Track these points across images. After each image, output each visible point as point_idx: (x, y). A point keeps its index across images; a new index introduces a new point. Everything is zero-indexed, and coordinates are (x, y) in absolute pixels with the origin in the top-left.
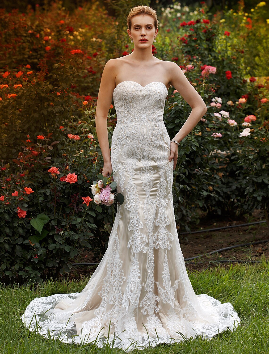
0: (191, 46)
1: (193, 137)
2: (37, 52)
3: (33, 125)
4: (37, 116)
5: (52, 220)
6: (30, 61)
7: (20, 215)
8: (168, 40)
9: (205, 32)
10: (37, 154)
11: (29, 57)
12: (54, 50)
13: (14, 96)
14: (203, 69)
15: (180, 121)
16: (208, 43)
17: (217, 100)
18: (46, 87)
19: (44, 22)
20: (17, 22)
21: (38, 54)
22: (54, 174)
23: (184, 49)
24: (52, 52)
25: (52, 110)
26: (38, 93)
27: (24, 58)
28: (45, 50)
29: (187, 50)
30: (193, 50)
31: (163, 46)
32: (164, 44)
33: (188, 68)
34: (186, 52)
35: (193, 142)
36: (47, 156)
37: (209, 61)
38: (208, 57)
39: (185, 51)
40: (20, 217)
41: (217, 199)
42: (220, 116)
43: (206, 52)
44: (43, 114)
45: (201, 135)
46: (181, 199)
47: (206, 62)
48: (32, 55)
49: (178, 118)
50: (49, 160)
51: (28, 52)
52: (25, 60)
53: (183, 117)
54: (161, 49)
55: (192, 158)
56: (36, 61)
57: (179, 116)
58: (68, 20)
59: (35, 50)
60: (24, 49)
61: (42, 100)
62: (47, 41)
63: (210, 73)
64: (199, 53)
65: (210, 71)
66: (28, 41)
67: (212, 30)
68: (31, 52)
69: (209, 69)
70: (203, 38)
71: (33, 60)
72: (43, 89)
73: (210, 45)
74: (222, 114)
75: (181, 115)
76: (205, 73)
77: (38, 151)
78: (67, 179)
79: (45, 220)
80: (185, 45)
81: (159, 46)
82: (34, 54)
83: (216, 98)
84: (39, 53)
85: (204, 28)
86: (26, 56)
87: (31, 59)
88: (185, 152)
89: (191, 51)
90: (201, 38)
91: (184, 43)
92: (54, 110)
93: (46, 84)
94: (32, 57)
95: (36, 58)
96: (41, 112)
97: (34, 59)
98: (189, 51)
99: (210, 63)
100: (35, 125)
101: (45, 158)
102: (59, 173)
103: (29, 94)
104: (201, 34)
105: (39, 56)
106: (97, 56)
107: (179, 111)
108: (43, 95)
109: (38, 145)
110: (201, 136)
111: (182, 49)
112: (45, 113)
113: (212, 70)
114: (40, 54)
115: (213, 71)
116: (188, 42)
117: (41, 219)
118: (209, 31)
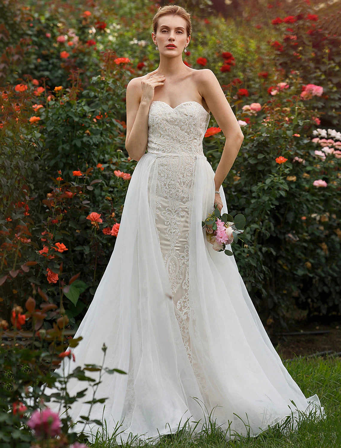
0: (288, 55)
1: (281, 178)
2: (47, 60)
3: (61, 161)
4: (68, 148)
5: (90, 287)
6: (37, 74)
7: (50, 280)
8: (253, 45)
9: (311, 34)
10: (72, 196)
11: (36, 68)
12: (75, 57)
13: (37, 120)
14: (303, 89)
15: (265, 157)
16: (316, 50)
17: (320, 133)
18: (80, 109)
19: (58, 13)
20: (18, 12)
21: (49, 64)
22: (95, 222)
23: (278, 60)
24: (73, 60)
25: (88, 141)
26: (69, 117)
27: (29, 68)
28: (59, 57)
29: (281, 61)
30: (292, 61)
31: (246, 55)
32: (247, 51)
33: (279, 87)
34: (281, 64)
35: (282, 184)
36: (84, 200)
37: (315, 78)
38: (315, 72)
39: (279, 63)
40: (50, 282)
41: (320, 290)
42: (323, 155)
43: (312, 65)
44: (75, 145)
45: (295, 180)
46: (265, 268)
47: (312, 79)
48: (41, 65)
49: (261, 152)
50: (88, 204)
51: (34, 61)
52: (29, 71)
53: (269, 151)
54: (242, 59)
55: (283, 213)
56: (47, 73)
57: (262, 149)
58: (99, 11)
59: (45, 58)
60: (28, 54)
61: (75, 126)
62: (62, 44)
63: (314, 95)
64: (301, 66)
65: (313, 92)
66: (35, 43)
67: (321, 31)
68: (40, 61)
69: (313, 90)
70: (307, 42)
71: (41, 73)
72: (76, 112)
73: (319, 53)
74: (325, 151)
75: (266, 149)
76: (306, 95)
77: (73, 192)
78: (112, 231)
79: (81, 289)
80: (279, 53)
81: (239, 54)
82: (44, 63)
83: (318, 130)
84: (51, 61)
85: (309, 27)
86: (32, 66)
87: (39, 71)
88: (270, 198)
89: (289, 62)
90: (304, 43)
91: (278, 50)
92: (91, 141)
93: (80, 105)
94: (41, 68)
95: (47, 70)
96: (73, 143)
97: (43, 70)
98: (286, 63)
99: (317, 82)
100: (64, 160)
101: (82, 202)
102: (101, 221)
103: (57, 117)
104: (304, 36)
105: (51, 66)
106: (144, 68)
107: (263, 144)
108: (76, 119)
109: (73, 184)
110: (295, 182)
111: (274, 59)
112: (79, 144)
113: (317, 90)
114: (53, 64)
115: (318, 93)
116: (283, 49)
117: (77, 287)
118: (317, 32)
